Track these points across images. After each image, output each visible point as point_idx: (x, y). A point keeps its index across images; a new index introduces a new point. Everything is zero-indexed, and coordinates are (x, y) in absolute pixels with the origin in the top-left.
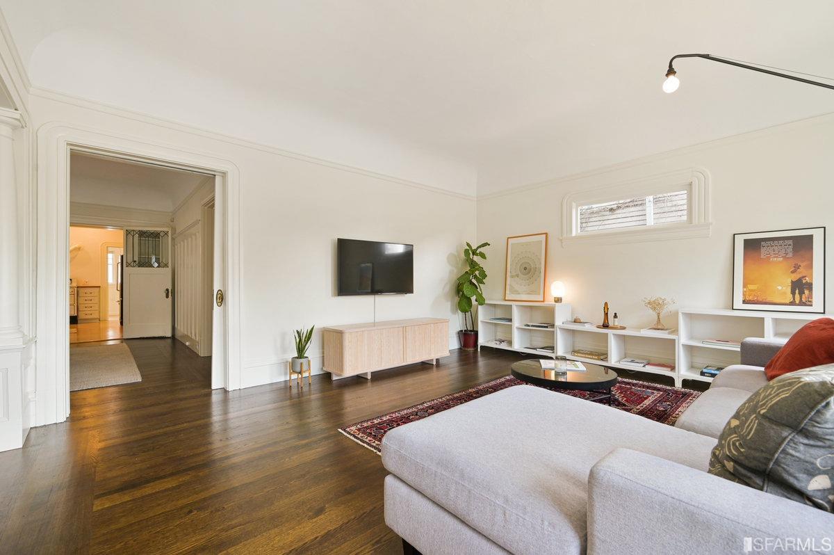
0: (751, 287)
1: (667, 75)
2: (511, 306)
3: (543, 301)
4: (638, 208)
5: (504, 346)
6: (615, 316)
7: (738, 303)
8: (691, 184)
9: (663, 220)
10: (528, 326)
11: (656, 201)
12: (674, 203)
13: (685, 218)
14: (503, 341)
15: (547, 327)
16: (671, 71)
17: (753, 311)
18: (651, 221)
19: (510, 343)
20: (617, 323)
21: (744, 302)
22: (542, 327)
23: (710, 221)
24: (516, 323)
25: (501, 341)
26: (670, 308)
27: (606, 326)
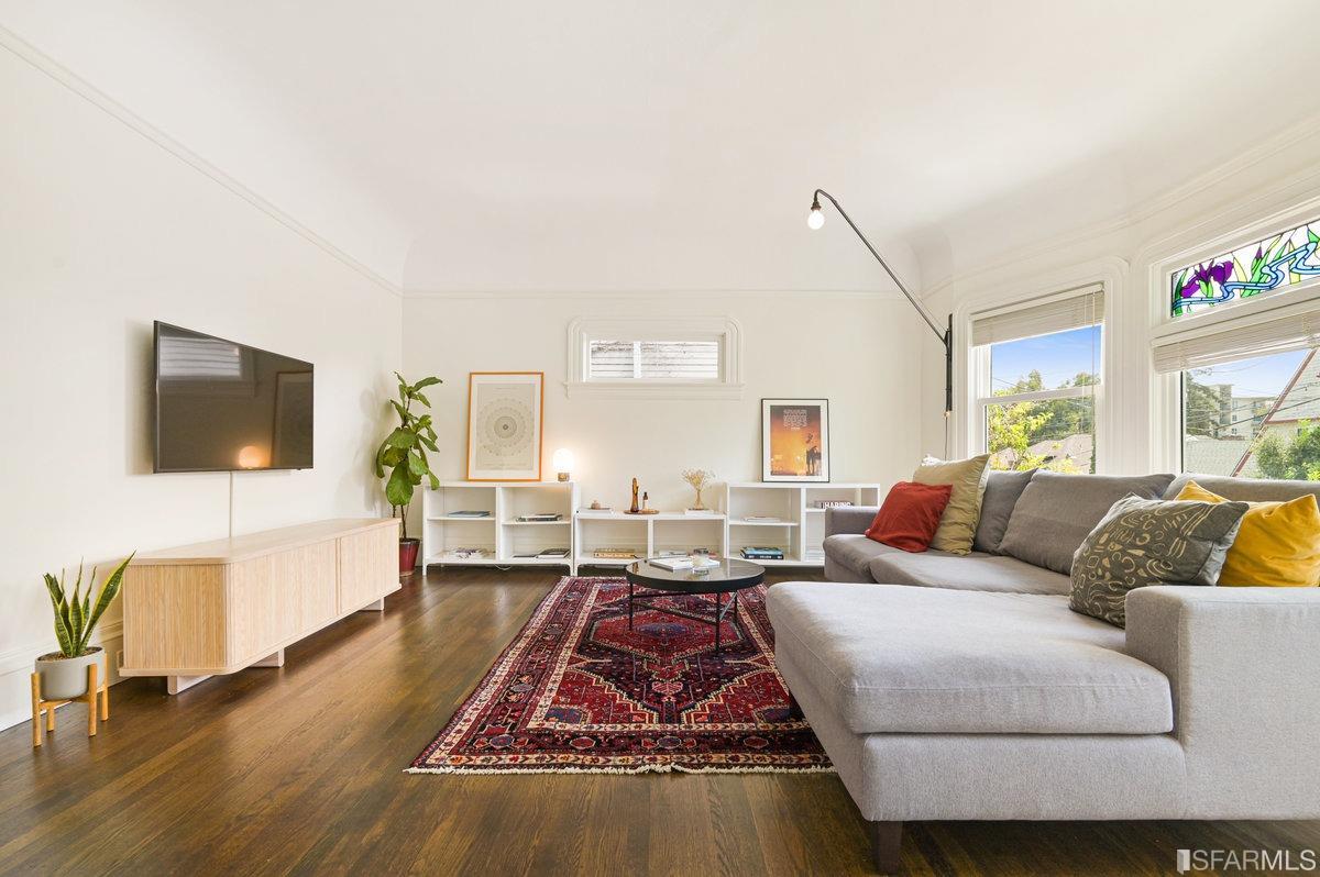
0: (777, 457)
1: (812, 208)
2: (493, 490)
3: (539, 480)
4: (623, 354)
5: (476, 559)
6: (645, 497)
7: (767, 476)
8: (723, 336)
9: (652, 374)
10: (524, 520)
11: (644, 349)
12: (664, 354)
13: (716, 375)
14: (474, 551)
15: (555, 519)
16: (816, 206)
17: (782, 482)
18: (638, 373)
19: (490, 552)
20: (648, 505)
21: (772, 473)
22: (547, 520)
23: (742, 382)
24: (502, 516)
25: (470, 552)
26: (711, 481)
27: (634, 511)
